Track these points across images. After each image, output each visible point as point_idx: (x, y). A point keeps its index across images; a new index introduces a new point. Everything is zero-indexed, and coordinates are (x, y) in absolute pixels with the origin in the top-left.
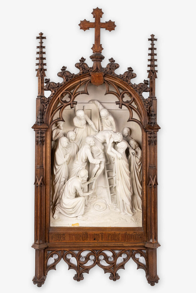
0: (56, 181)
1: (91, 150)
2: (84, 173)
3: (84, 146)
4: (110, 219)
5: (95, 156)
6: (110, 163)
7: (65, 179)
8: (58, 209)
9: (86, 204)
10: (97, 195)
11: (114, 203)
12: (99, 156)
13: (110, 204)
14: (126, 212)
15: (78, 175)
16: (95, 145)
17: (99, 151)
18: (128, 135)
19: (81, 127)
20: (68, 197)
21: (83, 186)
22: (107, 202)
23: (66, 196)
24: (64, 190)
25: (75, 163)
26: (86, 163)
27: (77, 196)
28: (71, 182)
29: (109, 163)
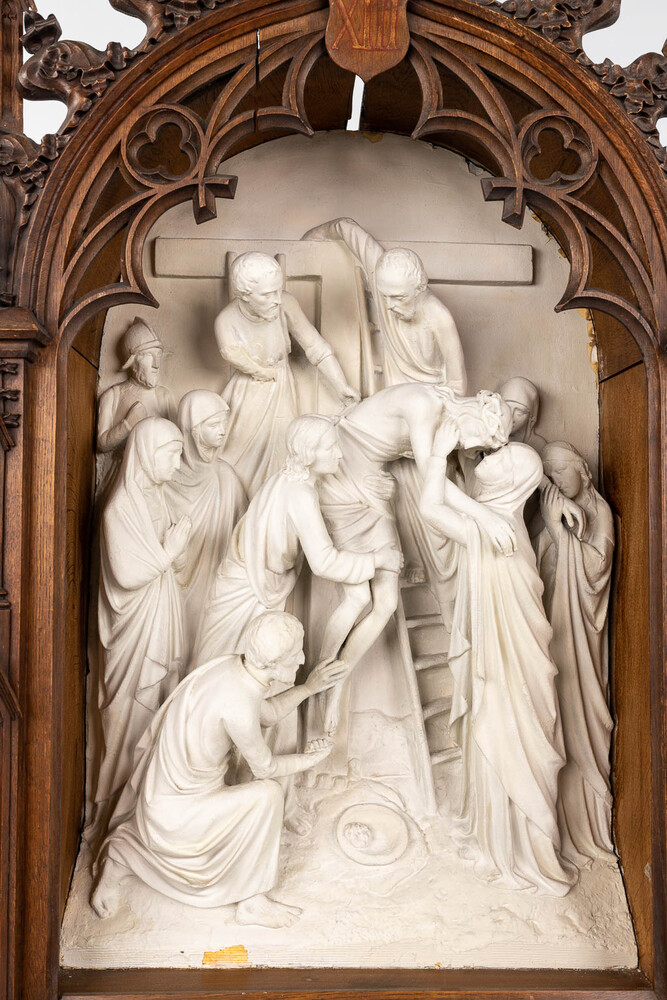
0: (112, 686)
1: (321, 503)
2: (280, 638)
3: (281, 479)
4: (438, 918)
5: (345, 534)
6: (427, 580)
7: (163, 673)
8: (121, 855)
9: (289, 816)
10: (353, 764)
11: (453, 811)
12: (365, 538)
13: (426, 819)
14: (530, 870)
15: (240, 652)
16: (342, 471)
17: (364, 508)
18: (526, 423)
19: (264, 371)
20: (182, 784)
21: (271, 713)
22: (410, 806)
23: (165, 780)
24: (155, 741)
25: (228, 579)
26: (290, 582)
27: (236, 773)
28: (199, 694)
29: (418, 579)
